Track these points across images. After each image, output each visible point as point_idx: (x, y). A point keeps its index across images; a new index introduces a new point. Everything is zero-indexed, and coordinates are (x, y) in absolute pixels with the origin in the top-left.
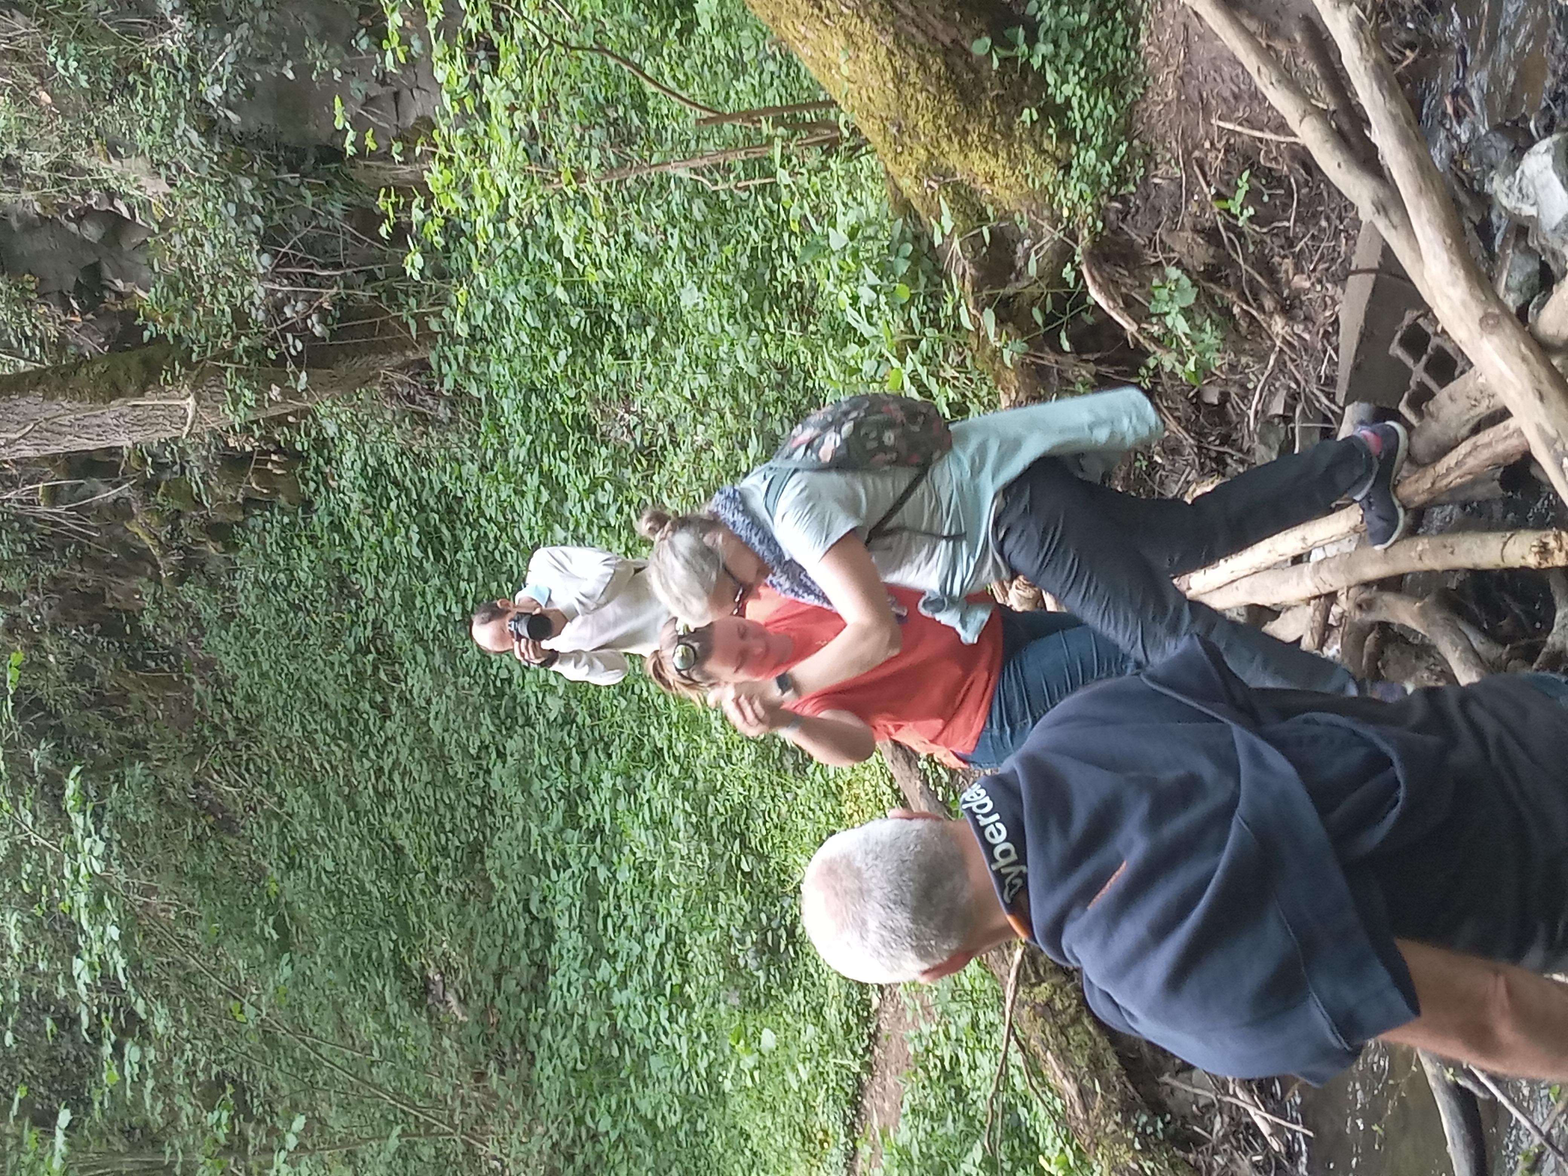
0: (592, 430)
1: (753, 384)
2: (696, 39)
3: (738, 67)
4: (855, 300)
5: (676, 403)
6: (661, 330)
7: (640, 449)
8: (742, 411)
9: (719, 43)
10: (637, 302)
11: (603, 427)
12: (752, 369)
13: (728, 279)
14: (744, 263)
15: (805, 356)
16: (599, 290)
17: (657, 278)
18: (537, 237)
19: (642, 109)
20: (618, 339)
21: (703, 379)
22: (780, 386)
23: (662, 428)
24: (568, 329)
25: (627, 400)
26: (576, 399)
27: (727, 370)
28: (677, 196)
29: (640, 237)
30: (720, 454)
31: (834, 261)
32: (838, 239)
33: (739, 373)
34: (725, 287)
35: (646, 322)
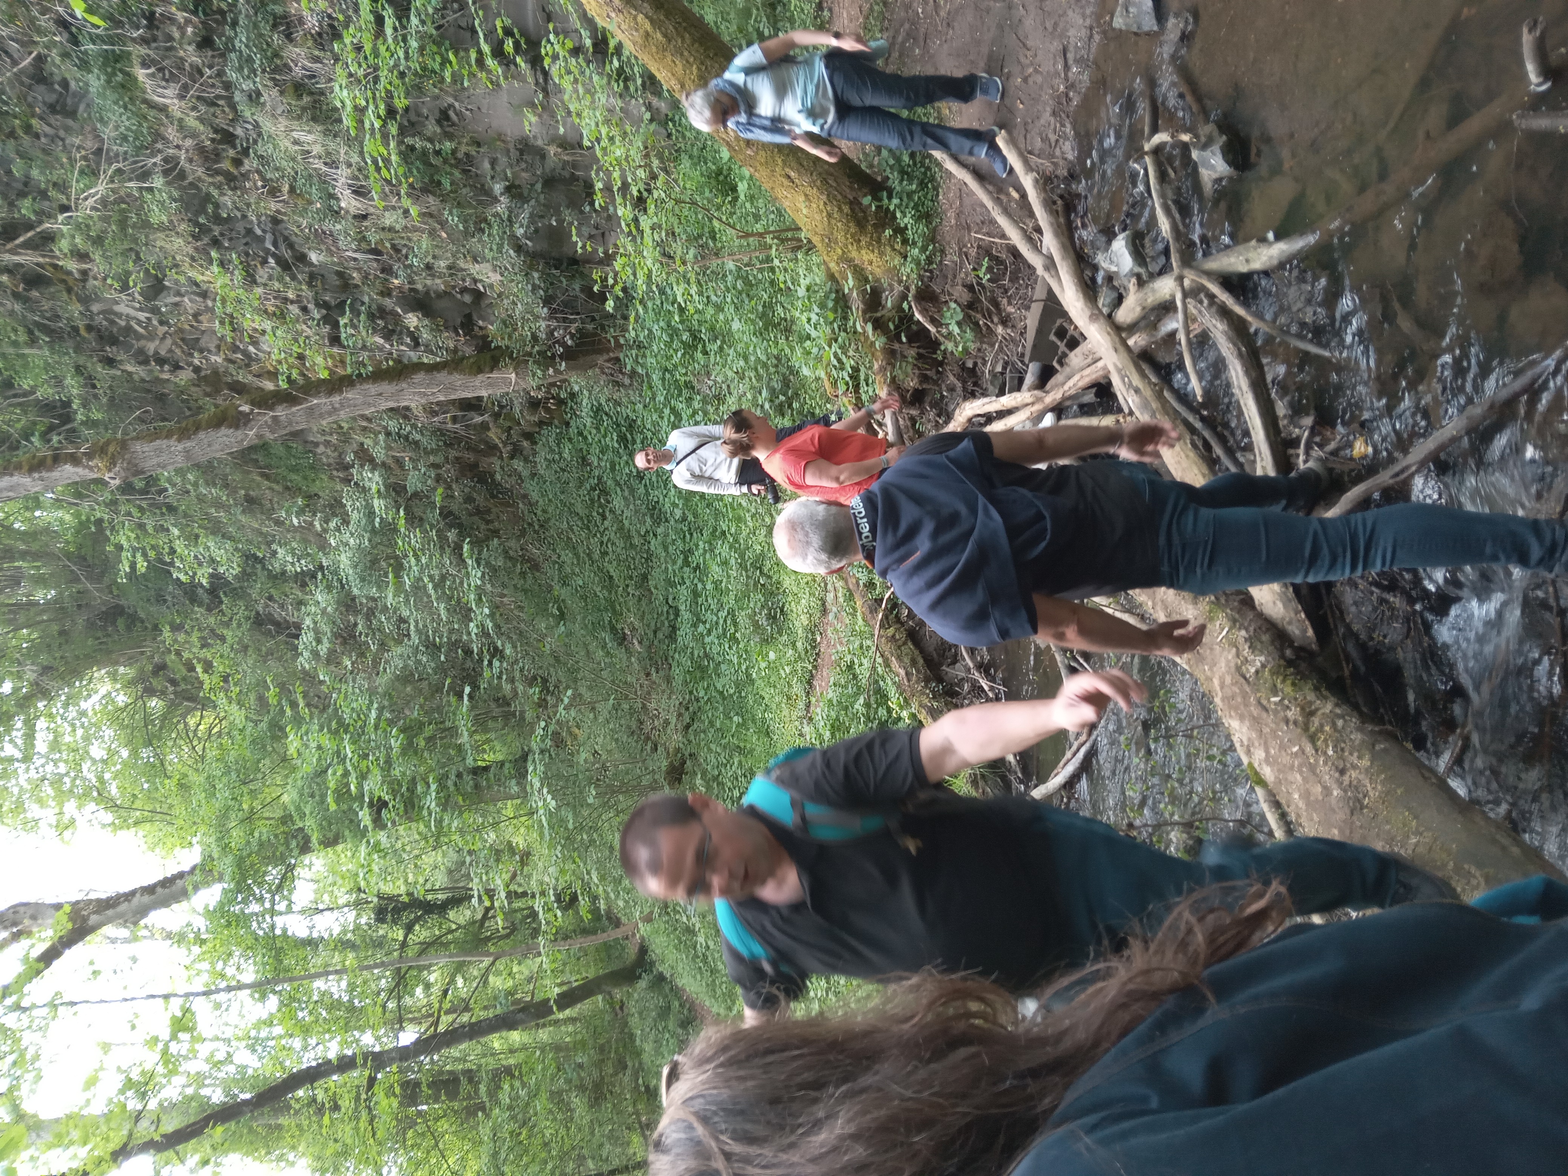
0: (693, 388)
1: (765, 365)
2: (738, 204)
3: (757, 217)
4: (809, 320)
5: (730, 374)
6: (723, 342)
7: (715, 396)
8: (759, 378)
9: (748, 205)
10: (712, 329)
11: (697, 386)
12: (763, 358)
13: (753, 317)
14: (760, 308)
15: (787, 351)
16: (695, 323)
17: (721, 317)
18: (667, 299)
19: (714, 239)
20: (704, 346)
21: (742, 363)
22: (776, 366)
23: (724, 386)
24: (682, 342)
25: (708, 374)
26: (686, 374)
27: (753, 358)
28: (730, 278)
29: (714, 298)
30: (749, 396)
31: (800, 303)
32: (801, 292)
33: (758, 360)
34: (752, 321)
35: (716, 338)
